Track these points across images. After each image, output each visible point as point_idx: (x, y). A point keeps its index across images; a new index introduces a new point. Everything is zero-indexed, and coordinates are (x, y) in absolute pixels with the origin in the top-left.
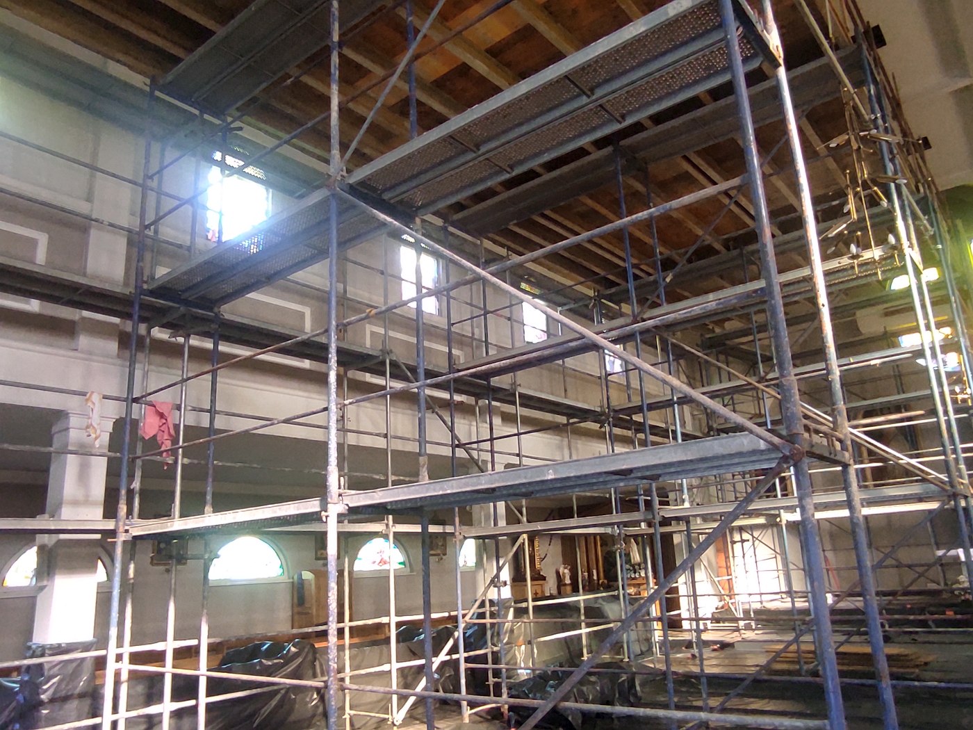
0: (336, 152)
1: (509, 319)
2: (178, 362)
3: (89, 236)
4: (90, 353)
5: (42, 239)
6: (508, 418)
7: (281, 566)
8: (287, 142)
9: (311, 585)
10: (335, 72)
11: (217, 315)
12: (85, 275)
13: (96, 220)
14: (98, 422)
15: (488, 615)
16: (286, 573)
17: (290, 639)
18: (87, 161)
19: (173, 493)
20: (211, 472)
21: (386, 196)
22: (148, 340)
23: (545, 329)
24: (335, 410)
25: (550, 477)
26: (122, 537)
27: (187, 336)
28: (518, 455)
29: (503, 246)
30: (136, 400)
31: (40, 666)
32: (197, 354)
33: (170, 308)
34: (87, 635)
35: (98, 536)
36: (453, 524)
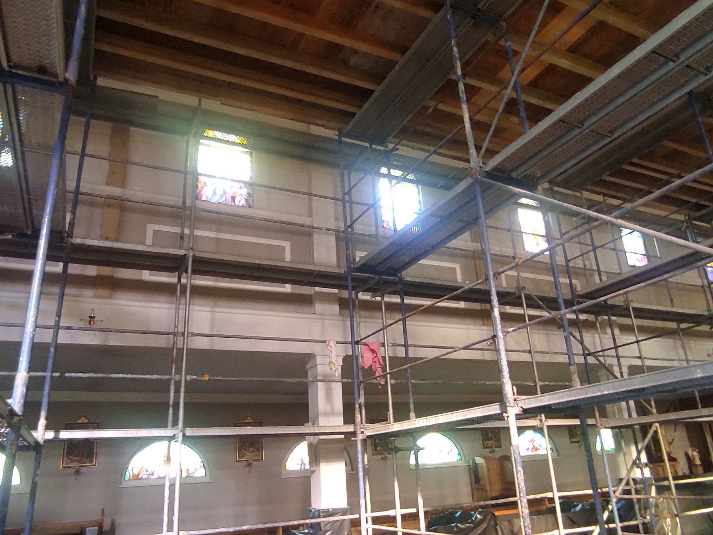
0: (473, 151)
1: (614, 250)
2: (378, 314)
3: (313, 238)
4: (323, 315)
5: (287, 245)
6: (626, 329)
7: (459, 454)
8: (435, 152)
9: (483, 466)
10: (463, 95)
11: (400, 279)
12: (313, 263)
13: (318, 228)
14: (336, 359)
15: (633, 492)
16: (463, 459)
17: (475, 509)
18: (306, 191)
19: (387, 404)
20: (411, 389)
21: (514, 175)
22: (357, 302)
23: (644, 253)
24: (502, 336)
25: (699, 376)
26: (360, 437)
27: (382, 296)
28: (640, 358)
29: (599, 193)
30: (357, 343)
31: (319, 524)
32: (391, 307)
33: (369, 277)
34: (343, 503)
35: (342, 436)
36: (594, 417)
